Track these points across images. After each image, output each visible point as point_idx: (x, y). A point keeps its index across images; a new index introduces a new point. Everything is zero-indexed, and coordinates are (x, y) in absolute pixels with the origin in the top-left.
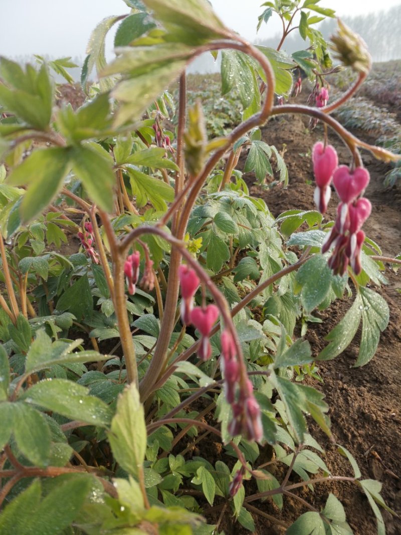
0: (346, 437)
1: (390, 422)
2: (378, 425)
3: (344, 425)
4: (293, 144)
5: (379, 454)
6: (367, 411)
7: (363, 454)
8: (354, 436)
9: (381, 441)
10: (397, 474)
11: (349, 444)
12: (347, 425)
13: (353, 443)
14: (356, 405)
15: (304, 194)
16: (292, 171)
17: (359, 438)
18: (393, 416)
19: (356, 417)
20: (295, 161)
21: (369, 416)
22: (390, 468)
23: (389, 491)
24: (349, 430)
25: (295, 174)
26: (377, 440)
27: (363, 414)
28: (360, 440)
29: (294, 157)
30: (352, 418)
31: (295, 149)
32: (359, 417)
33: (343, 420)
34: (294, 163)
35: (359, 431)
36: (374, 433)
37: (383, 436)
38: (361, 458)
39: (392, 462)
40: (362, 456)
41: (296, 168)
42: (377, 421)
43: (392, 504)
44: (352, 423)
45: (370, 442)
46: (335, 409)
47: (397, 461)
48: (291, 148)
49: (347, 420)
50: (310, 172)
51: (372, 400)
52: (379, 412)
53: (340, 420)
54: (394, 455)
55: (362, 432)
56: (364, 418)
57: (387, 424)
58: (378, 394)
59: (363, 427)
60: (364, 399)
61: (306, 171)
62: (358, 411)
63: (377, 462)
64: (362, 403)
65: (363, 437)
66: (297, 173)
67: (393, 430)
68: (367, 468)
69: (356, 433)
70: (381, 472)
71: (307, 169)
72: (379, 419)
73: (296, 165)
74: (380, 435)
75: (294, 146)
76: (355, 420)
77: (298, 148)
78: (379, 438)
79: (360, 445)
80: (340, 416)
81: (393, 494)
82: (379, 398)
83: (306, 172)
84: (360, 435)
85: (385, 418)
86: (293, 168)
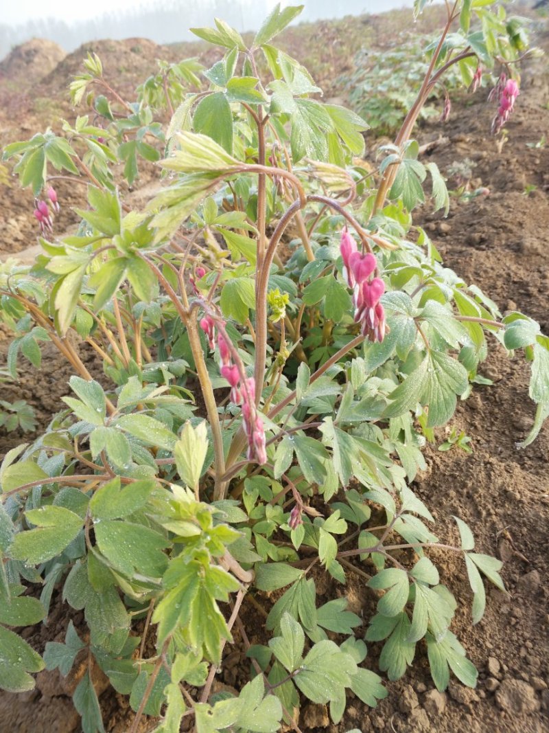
0: (479, 514)
1: (537, 503)
2: (520, 505)
3: (480, 502)
4: (520, 128)
5: (513, 535)
6: (510, 489)
7: (495, 533)
8: (489, 514)
9: (518, 522)
10: (528, 558)
11: (481, 521)
12: (483, 502)
13: (486, 521)
14: (499, 481)
15: (511, 210)
16: (511, 171)
17: (494, 517)
18: (544, 498)
19: (496, 494)
20: (516, 156)
21: (511, 494)
22: (521, 551)
23: (514, 573)
24: (484, 508)
25: (513, 176)
26: (515, 521)
27: (506, 491)
28: (494, 518)
29: (518, 149)
30: (491, 495)
31: (523, 135)
32: (500, 495)
33: (480, 496)
34: (515, 160)
35: (497, 510)
36: (513, 513)
37: (523, 517)
38: (491, 537)
39: (526, 545)
40: (493, 535)
41: (517, 167)
42: (520, 501)
43: (513, 586)
44: (491, 501)
45: (507, 521)
46: (473, 484)
47: (532, 545)
48: (518, 135)
49: (485, 497)
50: (538, 171)
51: (524, 478)
52: (527, 492)
53: (476, 495)
54: (531, 538)
55: (500, 511)
56: (506, 495)
57: (532, 505)
58: (537, 473)
59: (503, 506)
60: (511, 477)
61: (533, 170)
62: (500, 489)
63: (508, 543)
64: (508, 480)
65: (500, 516)
66: (517, 174)
67: (536, 512)
68: (495, 548)
69: (492, 511)
70: (510, 554)
71: (534, 167)
72: (524, 499)
73: (517, 161)
74: (520, 516)
75: (523, 131)
76: (494, 497)
77: (527, 135)
78: (517, 519)
79: (494, 523)
80: (477, 492)
81: (517, 577)
82: (535, 478)
83: (531, 173)
84: (496, 514)
85: (532, 499)
86: (512, 167)
